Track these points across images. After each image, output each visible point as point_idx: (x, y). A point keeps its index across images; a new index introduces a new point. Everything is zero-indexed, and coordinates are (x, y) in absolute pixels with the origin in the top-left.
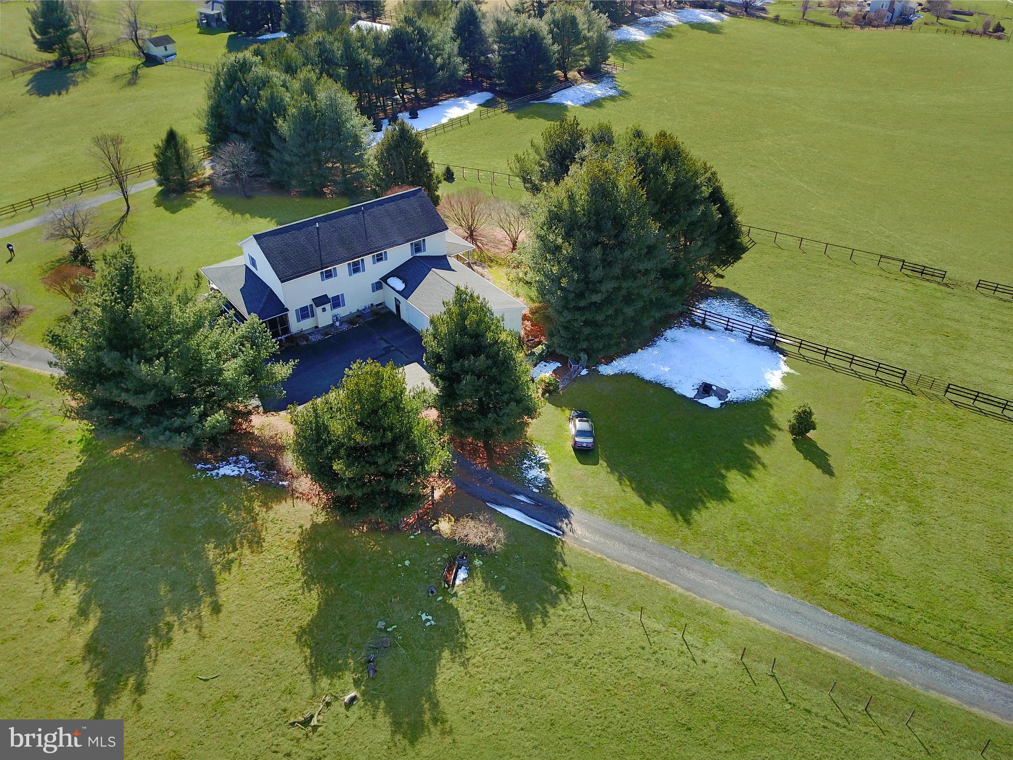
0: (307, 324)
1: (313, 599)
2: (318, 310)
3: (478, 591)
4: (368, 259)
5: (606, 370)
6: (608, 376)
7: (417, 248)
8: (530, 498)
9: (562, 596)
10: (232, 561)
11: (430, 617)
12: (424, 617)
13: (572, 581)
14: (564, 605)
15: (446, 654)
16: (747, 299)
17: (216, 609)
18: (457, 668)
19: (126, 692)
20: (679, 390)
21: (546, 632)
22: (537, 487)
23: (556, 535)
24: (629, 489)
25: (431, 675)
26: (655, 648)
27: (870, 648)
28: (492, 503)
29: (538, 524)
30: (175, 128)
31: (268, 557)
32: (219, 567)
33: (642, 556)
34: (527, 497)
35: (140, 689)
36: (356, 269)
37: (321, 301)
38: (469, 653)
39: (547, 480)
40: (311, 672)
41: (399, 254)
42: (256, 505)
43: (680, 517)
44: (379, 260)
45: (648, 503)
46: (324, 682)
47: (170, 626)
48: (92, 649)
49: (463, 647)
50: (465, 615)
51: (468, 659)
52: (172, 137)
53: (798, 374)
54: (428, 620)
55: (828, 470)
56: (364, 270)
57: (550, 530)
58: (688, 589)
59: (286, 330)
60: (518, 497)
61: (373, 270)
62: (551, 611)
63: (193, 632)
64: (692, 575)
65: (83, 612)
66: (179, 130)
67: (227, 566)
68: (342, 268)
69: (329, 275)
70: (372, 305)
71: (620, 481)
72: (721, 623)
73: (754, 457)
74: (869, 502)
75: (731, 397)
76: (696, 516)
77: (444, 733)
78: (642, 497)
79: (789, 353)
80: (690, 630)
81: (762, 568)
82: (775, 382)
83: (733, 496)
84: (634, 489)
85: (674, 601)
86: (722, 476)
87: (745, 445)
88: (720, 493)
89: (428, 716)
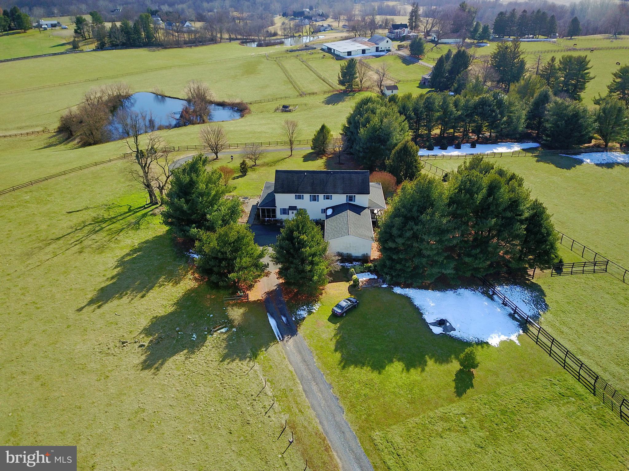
0: (284, 217)
1: (171, 309)
2: (290, 212)
3: (221, 339)
4: (321, 196)
5: (398, 290)
6: (396, 294)
7: (351, 199)
9: (248, 359)
10: (164, 285)
11: (196, 337)
13: (262, 356)
14: (245, 363)
15: (185, 351)
16: (545, 296)
17: (143, 297)
18: (183, 358)
19: (96, 305)
20: (425, 316)
21: (225, 366)
22: (296, 318)
23: (278, 339)
24: (334, 341)
25: (174, 354)
26: (257, 399)
28: (270, 314)
29: (276, 330)
30: (326, 125)
31: (175, 289)
32: (159, 285)
33: (302, 367)
34: (287, 320)
35: (99, 307)
36: (315, 199)
37: (293, 208)
38: (193, 356)
39: (304, 318)
40: (142, 331)
41: (339, 199)
43: (343, 364)
44: (328, 198)
45: (336, 351)
46: (142, 336)
47: (126, 294)
48: (102, 289)
49: (193, 353)
50: (207, 343)
51: (190, 358)
52: (323, 127)
53: (519, 344)
54: (194, 337)
55: (459, 393)
56: (318, 201)
57: (279, 336)
58: (304, 391)
59: (274, 216)
60: (283, 318)
61: (323, 202)
62: (237, 361)
63: (129, 299)
64: (315, 388)
65: (113, 278)
66: (328, 125)
67: (161, 286)
68: (307, 196)
69: (299, 197)
70: (320, 219)
71: (335, 335)
72: (300, 411)
73: (423, 364)
74: (463, 419)
75: (452, 333)
76: (351, 368)
77: (154, 374)
78: (336, 347)
79: (530, 332)
80: (282, 404)
81: (353, 406)
82: (495, 340)
83: (384, 372)
84: (337, 342)
85: (292, 390)
86: (391, 361)
87: (426, 356)
88: (378, 367)
89: (156, 365)
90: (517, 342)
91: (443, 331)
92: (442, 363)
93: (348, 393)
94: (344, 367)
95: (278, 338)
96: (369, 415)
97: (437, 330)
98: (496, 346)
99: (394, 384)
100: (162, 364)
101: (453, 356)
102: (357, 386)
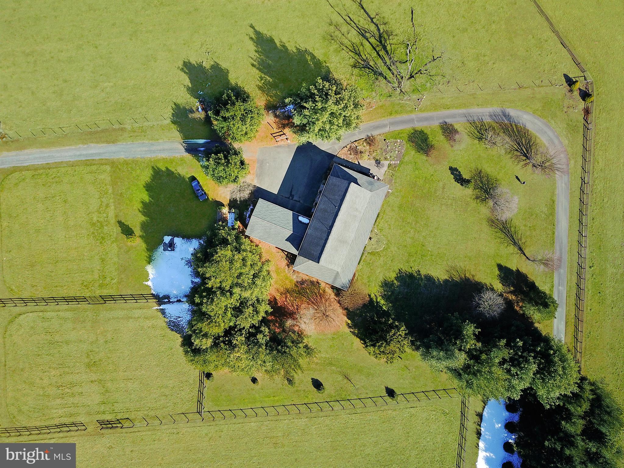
3: (193, 106)
8: (200, 151)
9: (172, 118)
10: (261, 80)
11: (200, 93)
12: (202, 93)
13: (173, 126)
14: (170, 116)
15: (190, 86)
17: (253, 65)
18: (186, 84)
20: (180, 239)
22: (200, 156)
25: (190, 79)
27: (95, 152)
28: (209, 142)
29: (194, 142)
31: (253, 87)
32: (263, 76)
34: (201, 151)
38: (185, 89)
39: (199, 162)
40: (218, 63)
42: (272, 100)
43: (156, 168)
45: (167, 169)
46: (212, 63)
47: (260, 56)
49: (187, 90)
50: (192, 98)
53: (144, 283)
54: (200, 92)
55: (120, 223)
57: (188, 141)
60: (203, 149)
62: (172, 112)
63: (253, 56)
67: (261, 78)
71: (179, 175)
72: (131, 136)
73: (144, 214)
74: (105, 215)
75: (161, 248)
76: (151, 172)
77: (179, 67)
78: (170, 171)
79: (151, 298)
80: (137, 128)
81: (127, 164)
82: (150, 270)
83: (144, 190)
84: (173, 173)
85: (145, 136)
86: (150, 196)
87: (149, 219)
88: (148, 187)
89: (185, 69)
90: (146, 283)
91: (165, 243)
92: (142, 225)
93: (136, 164)
94: (153, 167)
95: (186, 140)
96: (120, 169)
97: (167, 239)
98: (146, 268)
99: (135, 192)
100: (185, 72)
101: (144, 234)
102: (138, 171)
